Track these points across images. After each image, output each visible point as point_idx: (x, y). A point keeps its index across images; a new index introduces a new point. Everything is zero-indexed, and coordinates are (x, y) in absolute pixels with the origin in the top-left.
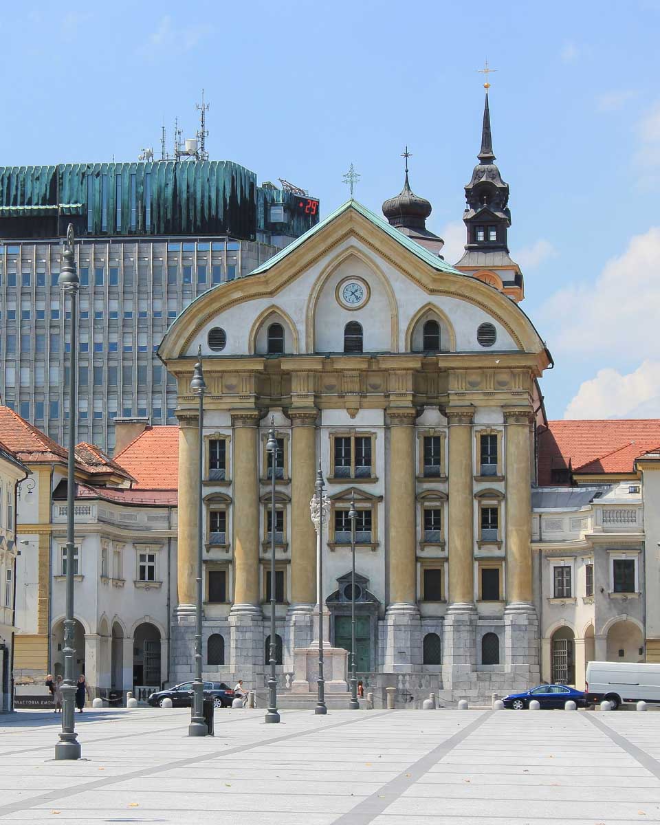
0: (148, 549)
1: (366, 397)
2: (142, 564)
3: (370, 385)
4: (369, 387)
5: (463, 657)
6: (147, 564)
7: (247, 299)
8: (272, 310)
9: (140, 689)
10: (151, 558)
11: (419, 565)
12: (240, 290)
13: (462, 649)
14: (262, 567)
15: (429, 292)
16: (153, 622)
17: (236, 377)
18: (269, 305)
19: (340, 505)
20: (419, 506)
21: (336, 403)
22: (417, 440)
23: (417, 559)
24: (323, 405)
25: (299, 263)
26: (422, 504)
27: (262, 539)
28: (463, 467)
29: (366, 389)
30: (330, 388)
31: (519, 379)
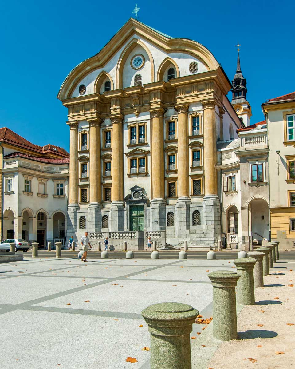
0: (59, 182)
1: (142, 106)
2: (58, 188)
3: (144, 101)
4: (143, 102)
5: (183, 223)
6: (60, 188)
7: (93, 70)
8: (103, 73)
9: (56, 240)
10: (62, 185)
11: (166, 181)
12: (89, 66)
13: (183, 219)
14: (102, 186)
15: (167, 52)
16: (62, 212)
17: (89, 105)
18: (101, 71)
19: (132, 157)
20: (166, 154)
21: (130, 111)
22: (165, 124)
23: (165, 178)
24: (125, 113)
25: (112, 49)
26: (167, 153)
27: (102, 175)
28: (184, 132)
29: (142, 102)
30: (127, 105)
31: (209, 86)
